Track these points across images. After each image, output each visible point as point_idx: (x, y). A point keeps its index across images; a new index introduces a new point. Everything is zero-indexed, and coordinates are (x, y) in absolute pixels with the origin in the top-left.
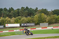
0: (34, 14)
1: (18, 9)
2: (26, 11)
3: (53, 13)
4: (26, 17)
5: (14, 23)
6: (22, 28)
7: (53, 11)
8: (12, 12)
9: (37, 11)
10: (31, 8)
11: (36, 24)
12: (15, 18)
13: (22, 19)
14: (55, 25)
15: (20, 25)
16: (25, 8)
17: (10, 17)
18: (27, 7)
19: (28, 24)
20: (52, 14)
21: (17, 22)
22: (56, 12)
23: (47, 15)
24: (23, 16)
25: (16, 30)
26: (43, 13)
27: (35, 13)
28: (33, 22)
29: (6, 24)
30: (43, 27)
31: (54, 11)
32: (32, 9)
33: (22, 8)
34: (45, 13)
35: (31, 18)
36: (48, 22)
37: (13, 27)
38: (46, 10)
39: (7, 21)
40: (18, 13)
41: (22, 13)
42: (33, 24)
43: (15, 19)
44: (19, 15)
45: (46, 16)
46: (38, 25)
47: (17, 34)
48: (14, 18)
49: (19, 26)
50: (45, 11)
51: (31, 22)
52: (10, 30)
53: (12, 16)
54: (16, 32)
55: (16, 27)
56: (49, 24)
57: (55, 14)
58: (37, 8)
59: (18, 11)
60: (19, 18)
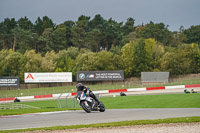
0: (120, 39)
1: (68, 24)
2: (95, 30)
3: (185, 37)
4: (94, 51)
5: (53, 71)
7: (185, 32)
9: (131, 31)
10: (110, 21)
11: (127, 76)
12: (56, 51)
13: (81, 56)
14: (191, 78)
16: (91, 19)
17: (41, 48)
18: (98, 17)
19: (102, 76)
20: (184, 42)
22: (195, 34)
23: (167, 44)
24: (82, 47)
26: (152, 37)
27: (124, 38)
28: (118, 67)
29: (26, 74)
30: (152, 85)
31: (190, 30)
32: (115, 23)
33: (80, 19)
34: (159, 39)
35: (110, 54)
36: (169, 68)
37: (50, 85)
38: (161, 26)
39: (31, 63)
40: (68, 35)
41: (82, 35)
42: (117, 75)
43: (57, 56)
44: (70, 44)
45: (161, 48)
46: (136, 79)
47: (63, 108)
48: (53, 52)
50: (158, 32)
51: (112, 67)
52: (41, 93)
53: (48, 47)
54: (60, 100)
55: (61, 84)
56: (170, 74)
57: (193, 41)
58: (131, 19)
59: (68, 31)
60: (70, 55)
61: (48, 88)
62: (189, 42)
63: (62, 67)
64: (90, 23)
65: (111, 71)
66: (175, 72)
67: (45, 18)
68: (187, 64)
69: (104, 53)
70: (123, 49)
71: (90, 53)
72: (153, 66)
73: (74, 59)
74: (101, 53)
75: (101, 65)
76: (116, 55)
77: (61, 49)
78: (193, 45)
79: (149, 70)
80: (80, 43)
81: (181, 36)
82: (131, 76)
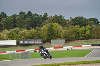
0: (41, 23)
1: (15, 16)
2: (28, 19)
3: (73, 23)
4: (28, 29)
5: (7, 40)
6: (20, 48)
7: (73, 20)
8: (4, 20)
9: (46, 19)
10: (36, 14)
11: (44, 42)
12: (9, 30)
13: (21, 32)
14: (76, 43)
15: (18, 43)
16: (26, 14)
17: (1, 28)
18: (30, 13)
19: (32, 42)
20: (72, 25)
21: (12, 38)
22: (78, 21)
23: (64, 26)
24: (22, 27)
25: (10, 52)
26: (57, 22)
27: (43, 23)
28: (40, 37)
30: (57, 46)
31: (75, 19)
32: (38, 15)
34: (60, 23)
35: (36, 31)
36: (65, 37)
37: (5, 46)
38: (61, 17)
40: (15, 22)
41: (22, 22)
42: (39, 41)
43: (9, 32)
44: (16, 26)
45: (61, 28)
46: (49, 43)
47: (12, 58)
48: (7, 30)
49: (16, 44)
50: (60, 20)
51: (37, 37)
52: (0, 51)
53: (4, 28)
54: (10, 54)
55: (11, 46)
56: (66, 40)
57: (76, 24)
58: (46, 14)
59: (15, 20)
60: (15, 31)
61: (4, 48)
62: (75, 25)
63: (11, 37)
64: (26, 16)
65: (37, 39)
66: (68, 40)
67: (3, 13)
68: (74, 35)
69: (33, 30)
70: (42, 29)
71: (26, 31)
72: (57, 37)
73: (18, 33)
74: (31, 30)
75: (31, 36)
76: (39, 32)
77: (11, 28)
78: (76, 26)
79: (55, 39)
80: (20, 25)
81: (71, 22)
82: (47, 42)
